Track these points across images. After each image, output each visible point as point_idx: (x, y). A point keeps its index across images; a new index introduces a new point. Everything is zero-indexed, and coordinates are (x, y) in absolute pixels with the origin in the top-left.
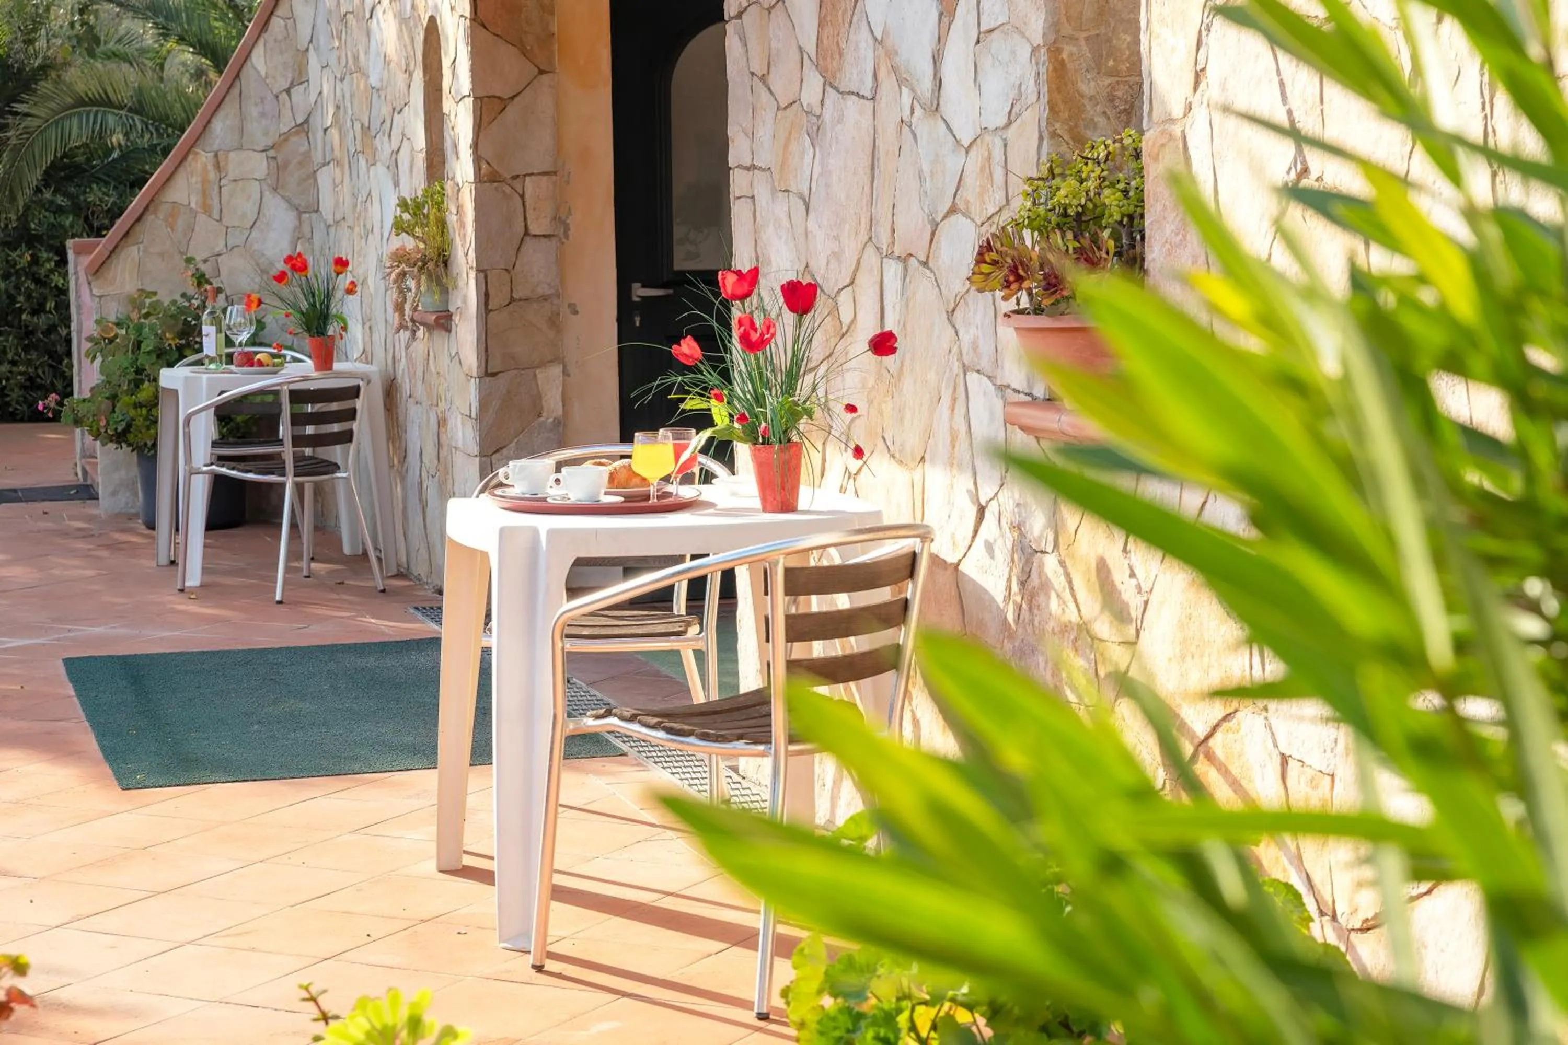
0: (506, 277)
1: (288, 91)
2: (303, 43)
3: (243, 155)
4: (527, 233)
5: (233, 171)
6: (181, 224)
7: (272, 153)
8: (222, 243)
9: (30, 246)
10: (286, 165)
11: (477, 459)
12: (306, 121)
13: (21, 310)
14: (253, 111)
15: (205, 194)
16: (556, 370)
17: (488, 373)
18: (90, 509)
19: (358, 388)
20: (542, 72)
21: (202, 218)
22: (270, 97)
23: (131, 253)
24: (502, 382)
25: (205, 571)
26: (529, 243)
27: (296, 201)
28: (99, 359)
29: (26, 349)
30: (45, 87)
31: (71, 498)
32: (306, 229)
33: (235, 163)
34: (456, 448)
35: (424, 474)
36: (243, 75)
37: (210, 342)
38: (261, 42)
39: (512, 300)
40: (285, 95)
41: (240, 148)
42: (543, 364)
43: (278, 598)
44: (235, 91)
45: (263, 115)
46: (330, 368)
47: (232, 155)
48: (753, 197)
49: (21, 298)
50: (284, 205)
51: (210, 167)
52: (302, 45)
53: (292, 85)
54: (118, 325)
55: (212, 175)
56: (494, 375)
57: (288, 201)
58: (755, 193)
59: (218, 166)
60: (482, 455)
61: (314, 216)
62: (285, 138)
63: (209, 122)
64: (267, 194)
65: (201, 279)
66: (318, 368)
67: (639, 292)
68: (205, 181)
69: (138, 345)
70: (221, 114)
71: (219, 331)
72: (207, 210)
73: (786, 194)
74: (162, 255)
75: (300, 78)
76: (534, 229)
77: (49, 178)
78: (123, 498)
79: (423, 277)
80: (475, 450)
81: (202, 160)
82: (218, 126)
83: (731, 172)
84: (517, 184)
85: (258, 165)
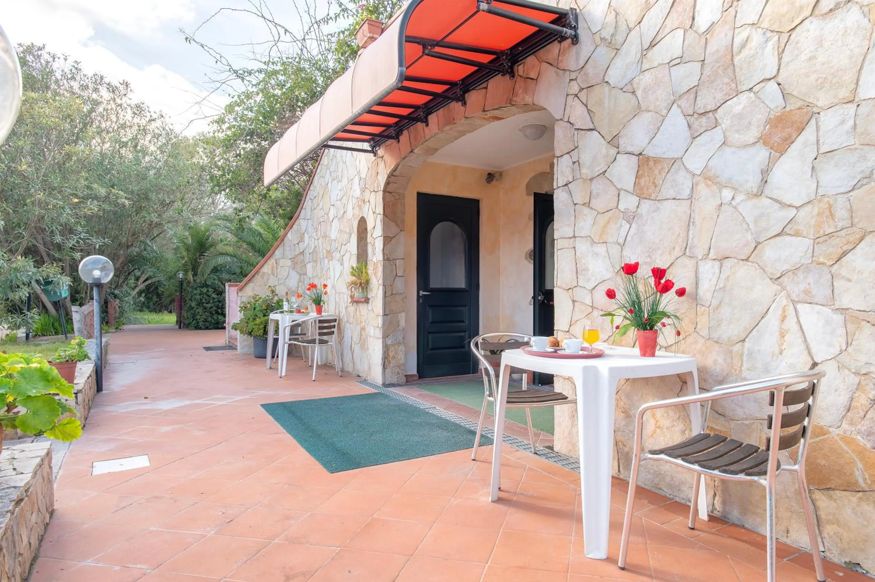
0: (390, 287)
1: (298, 244)
2: (303, 231)
3: (284, 260)
4: (396, 275)
5: (281, 264)
6: (265, 278)
7: (292, 260)
8: (277, 283)
9: (207, 287)
10: (297, 263)
11: (381, 340)
12: (303, 252)
13: (204, 303)
14: (288, 249)
15: (272, 270)
16: (403, 314)
17: (385, 315)
18: (234, 352)
19: (336, 319)
20: (401, 231)
21: (271, 276)
22: (292, 245)
23: (251, 285)
24: (389, 317)
25: (286, 371)
26: (397, 278)
27: (299, 272)
28: (243, 312)
29: (205, 312)
30: (212, 249)
31: (227, 349)
32: (302, 280)
33: (282, 262)
34: (370, 336)
35: (353, 343)
36: (285, 240)
37: (286, 307)
38: (290, 232)
39: (392, 294)
40: (297, 245)
41: (283, 258)
42: (400, 312)
43: (313, 379)
44: (282, 244)
45: (290, 250)
46: (321, 314)
47: (281, 260)
48: (574, 248)
49: (204, 300)
50: (296, 273)
51: (274, 263)
52: (303, 232)
53: (299, 242)
54: (248, 303)
55: (275, 265)
56: (387, 315)
57: (297, 272)
58: (576, 246)
59: (276, 263)
60: (383, 338)
61: (305, 276)
62: (297, 255)
63: (274, 251)
64: (290, 270)
65: (273, 291)
66: (318, 314)
67: (422, 293)
68: (273, 267)
69: (255, 309)
70: (278, 249)
71: (289, 304)
72: (273, 275)
73: (605, 244)
74: (259, 286)
75: (302, 240)
76: (398, 274)
77: (211, 272)
78: (246, 350)
79: (360, 288)
80: (381, 336)
81: (272, 261)
82: (277, 252)
83: (555, 241)
84: (394, 261)
85: (289, 263)
